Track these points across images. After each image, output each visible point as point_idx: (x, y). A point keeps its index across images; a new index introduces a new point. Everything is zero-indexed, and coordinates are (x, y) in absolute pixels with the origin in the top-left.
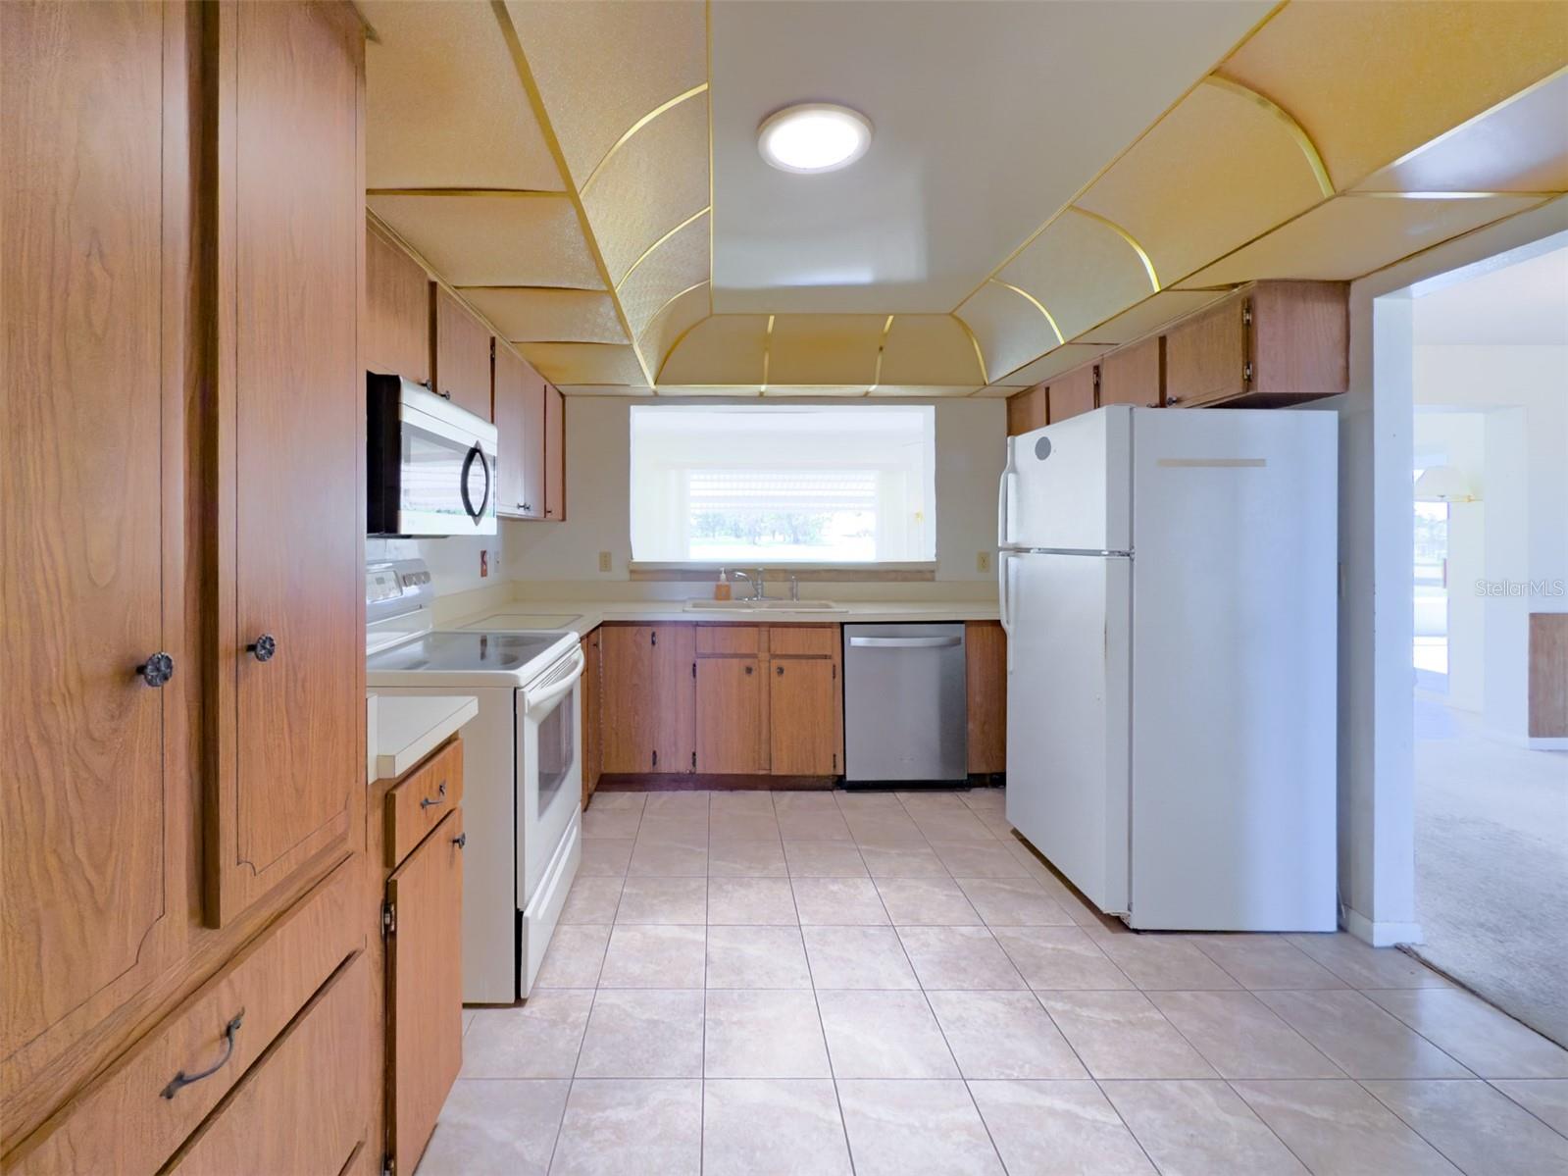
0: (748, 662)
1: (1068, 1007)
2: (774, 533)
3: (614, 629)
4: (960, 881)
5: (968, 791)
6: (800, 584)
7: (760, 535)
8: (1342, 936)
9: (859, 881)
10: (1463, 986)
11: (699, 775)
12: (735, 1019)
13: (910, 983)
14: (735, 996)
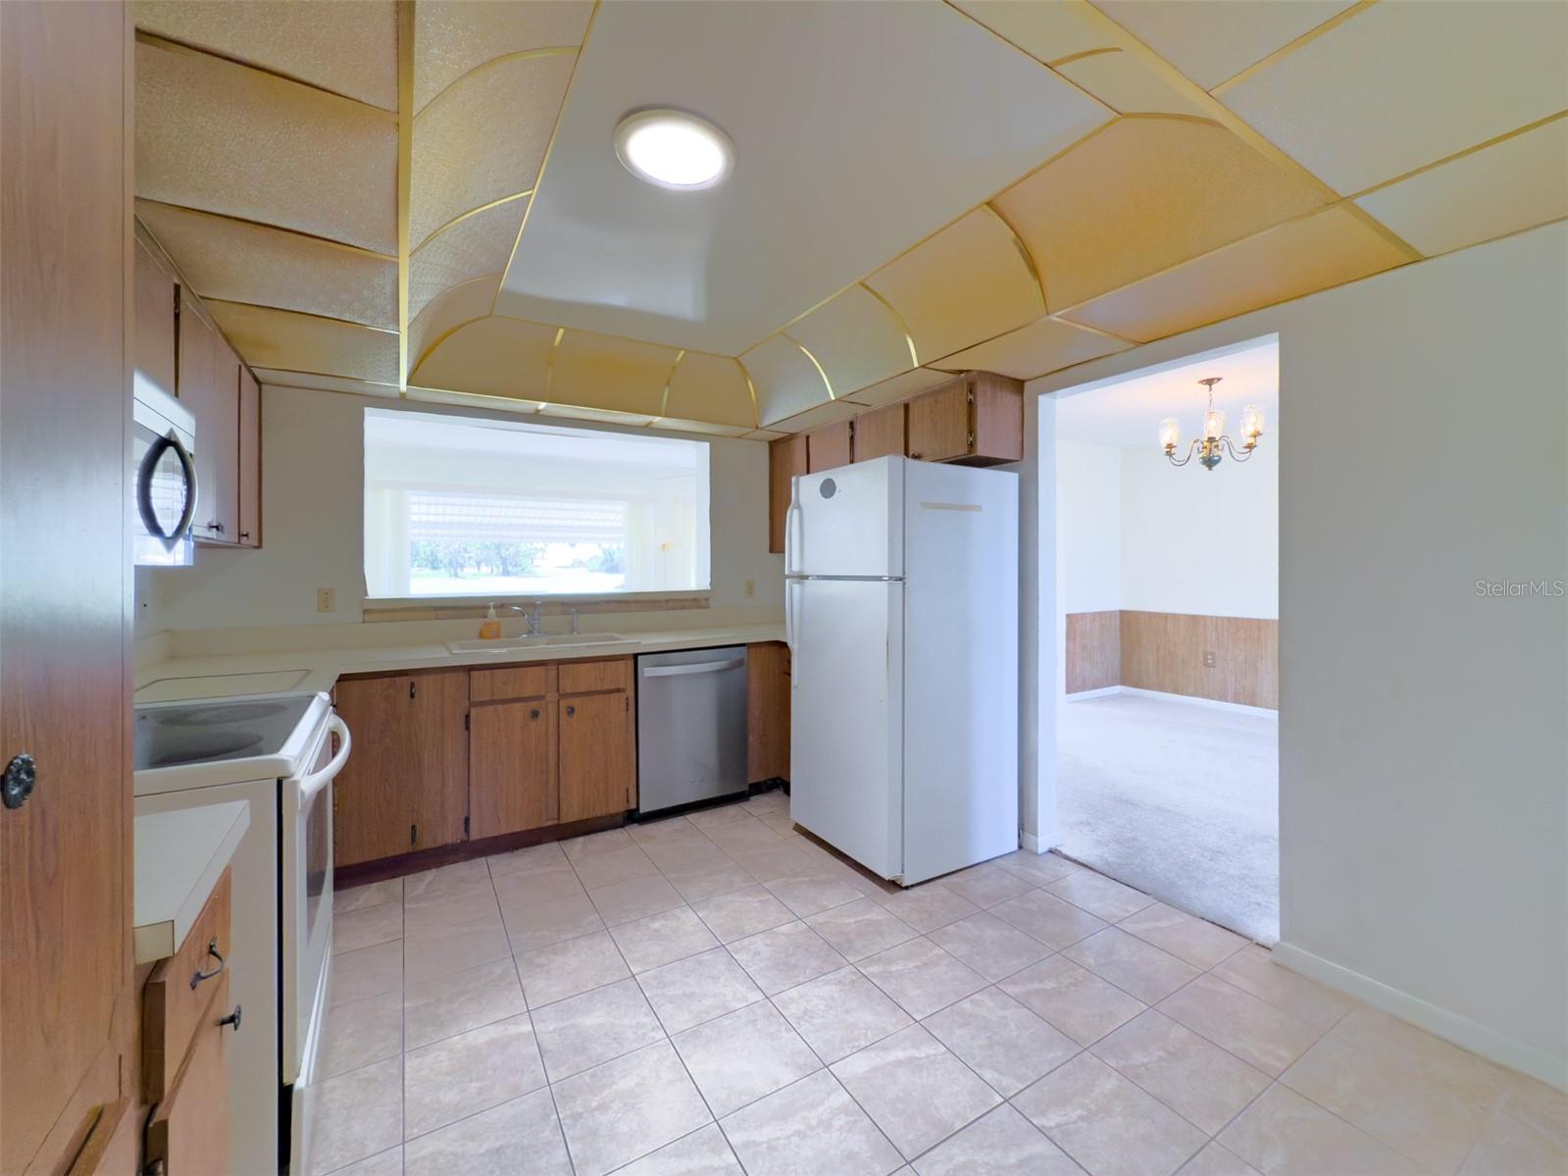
0: (533, 705)
1: (881, 969)
2: (479, 564)
3: (355, 684)
4: (766, 885)
5: (748, 800)
6: (581, 616)
7: (462, 566)
8: (1021, 851)
9: (677, 911)
10: (1085, 866)
11: (474, 842)
12: (594, 1105)
13: (756, 996)
14: (587, 1078)
